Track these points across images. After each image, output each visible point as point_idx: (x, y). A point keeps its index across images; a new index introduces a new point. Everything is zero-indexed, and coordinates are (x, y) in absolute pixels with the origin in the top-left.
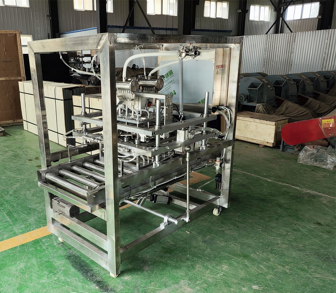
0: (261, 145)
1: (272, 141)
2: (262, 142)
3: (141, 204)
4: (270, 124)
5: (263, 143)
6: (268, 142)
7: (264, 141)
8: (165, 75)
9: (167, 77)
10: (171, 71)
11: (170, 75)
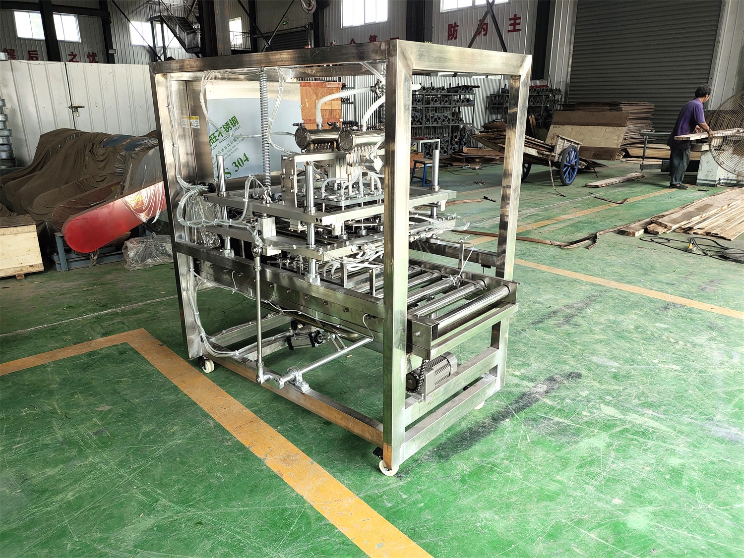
0: (19, 275)
1: (40, 261)
2: (17, 269)
3: (344, 345)
4: (26, 230)
5: (22, 270)
6: (32, 266)
7: (21, 265)
8: (223, 126)
9: (227, 130)
10: (234, 119)
11: (232, 126)
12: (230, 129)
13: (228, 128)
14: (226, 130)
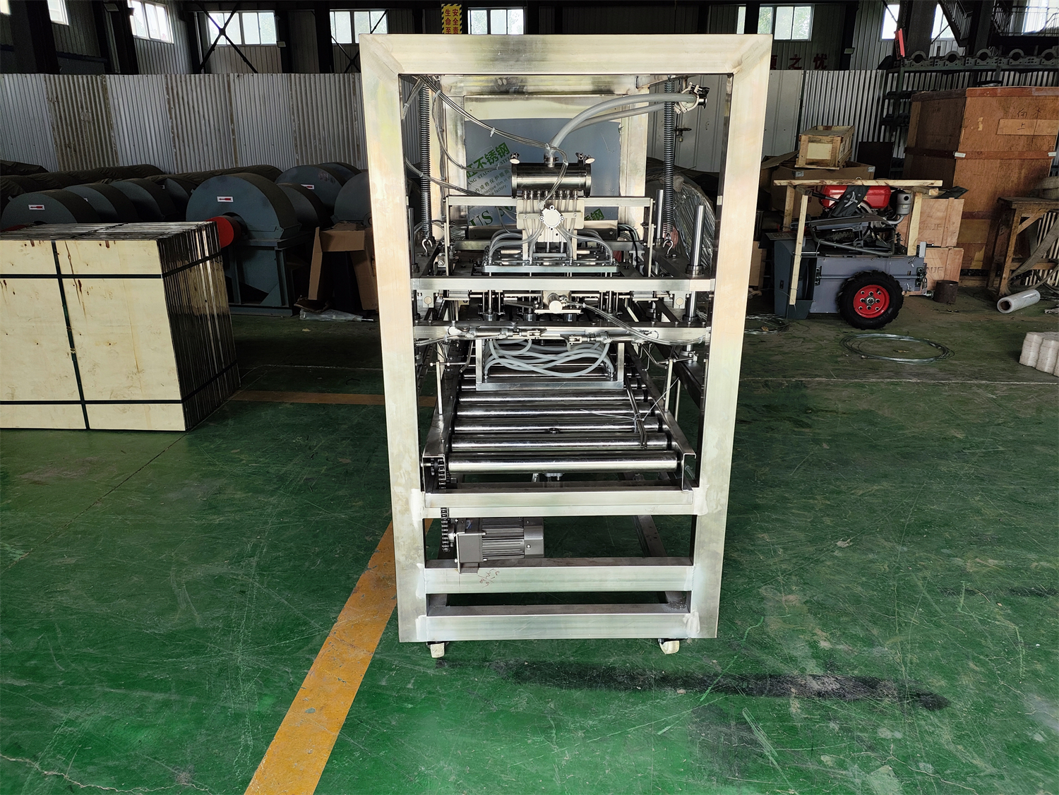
8: (486, 155)
9: (491, 161)
10: (502, 146)
11: (499, 156)
12: (495, 160)
13: (493, 159)
14: (489, 161)
